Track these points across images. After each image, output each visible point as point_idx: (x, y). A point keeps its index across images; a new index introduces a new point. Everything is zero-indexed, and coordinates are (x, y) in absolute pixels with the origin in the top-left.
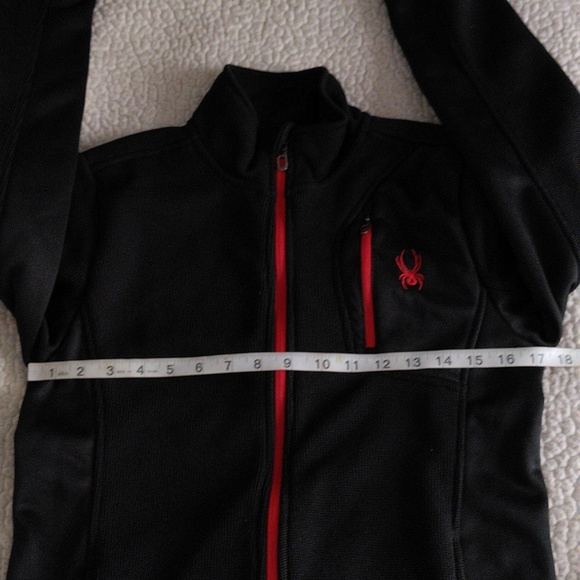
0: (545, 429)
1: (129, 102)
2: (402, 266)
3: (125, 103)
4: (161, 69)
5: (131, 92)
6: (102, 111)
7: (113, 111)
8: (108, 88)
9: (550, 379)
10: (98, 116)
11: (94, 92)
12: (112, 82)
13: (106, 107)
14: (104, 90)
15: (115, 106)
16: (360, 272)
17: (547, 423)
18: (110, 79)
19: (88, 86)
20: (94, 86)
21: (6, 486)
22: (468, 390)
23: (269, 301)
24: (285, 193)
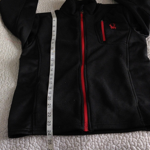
0: (148, 52)
1: (47, 7)
2: (111, 26)
3: (46, 8)
4: (54, 2)
5: (48, 6)
6: (41, 9)
7: (44, 9)
8: (43, 5)
9: (148, 43)
10: (40, 10)
11: (39, 6)
12: (44, 4)
13: (42, 8)
14: (42, 5)
15: (44, 8)
16: (101, 27)
17: (148, 51)
18: (43, 4)
19: (38, 4)
20: (40, 4)
21: (17, 71)
22: (129, 45)
23: (80, 34)
24: (83, 17)
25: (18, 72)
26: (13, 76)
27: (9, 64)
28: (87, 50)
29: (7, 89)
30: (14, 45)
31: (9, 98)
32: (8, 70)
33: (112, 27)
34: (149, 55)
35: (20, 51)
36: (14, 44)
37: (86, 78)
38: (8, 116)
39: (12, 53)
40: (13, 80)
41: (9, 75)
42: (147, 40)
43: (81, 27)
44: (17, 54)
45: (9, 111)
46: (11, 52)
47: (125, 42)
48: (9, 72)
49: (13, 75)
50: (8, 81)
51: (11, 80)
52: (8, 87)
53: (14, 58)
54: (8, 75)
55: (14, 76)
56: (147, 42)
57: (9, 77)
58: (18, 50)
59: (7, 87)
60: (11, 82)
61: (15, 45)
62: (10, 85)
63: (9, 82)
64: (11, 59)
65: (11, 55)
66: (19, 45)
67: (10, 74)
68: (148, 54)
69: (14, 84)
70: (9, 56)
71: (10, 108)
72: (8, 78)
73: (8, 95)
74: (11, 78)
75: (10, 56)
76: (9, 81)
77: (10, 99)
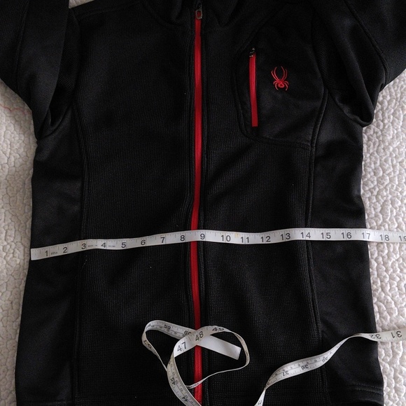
0: (364, 173)
2: (275, 76)
9: (367, 144)
21: (26, 211)
22: (316, 150)
23: (191, 99)
24: (201, 33)
25: (30, 213)
26: (17, 228)
27: (5, 186)
28: (207, 157)
29: (5, 271)
30: (13, 122)
31: (14, 302)
32: (3, 208)
33: (278, 80)
34: (363, 184)
35: (31, 138)
36: (14, 117)
37: (202, 260)
38: (15, 359)
39: (9, 147)
40: (19, 239)
41: (6, 223)
42: (365, 133)
43: (194, 74)
44: (22, 150)
45: (16, 344)
46: (7, 144)
47: (308, 141)
48: (7, 213)
49: (17, 225)
50: (5, 243)
51: (12, 239)
52: (7, 262)
53: (17, 166)
54: (3, 224)
55: (19, 225)
56: (365, 139)
57: (9, 231)
58: (26, 136)
59: (5, 263)
60: (14, 246)
61: (16, 121)
62: (11, 255)
63: (9, 246)
64: (7, 166)
65: (8, 156)
66: (27, 119)
67: (10, 221)
68: (362, 182)
69: (22, 252)
70: (4, 159)
71: (18, 336)
72: (5, 232)
73: (9, 293)
74: (13, 232)
75: (6, 159)
76: (9, 242)
77: (15, 307)
